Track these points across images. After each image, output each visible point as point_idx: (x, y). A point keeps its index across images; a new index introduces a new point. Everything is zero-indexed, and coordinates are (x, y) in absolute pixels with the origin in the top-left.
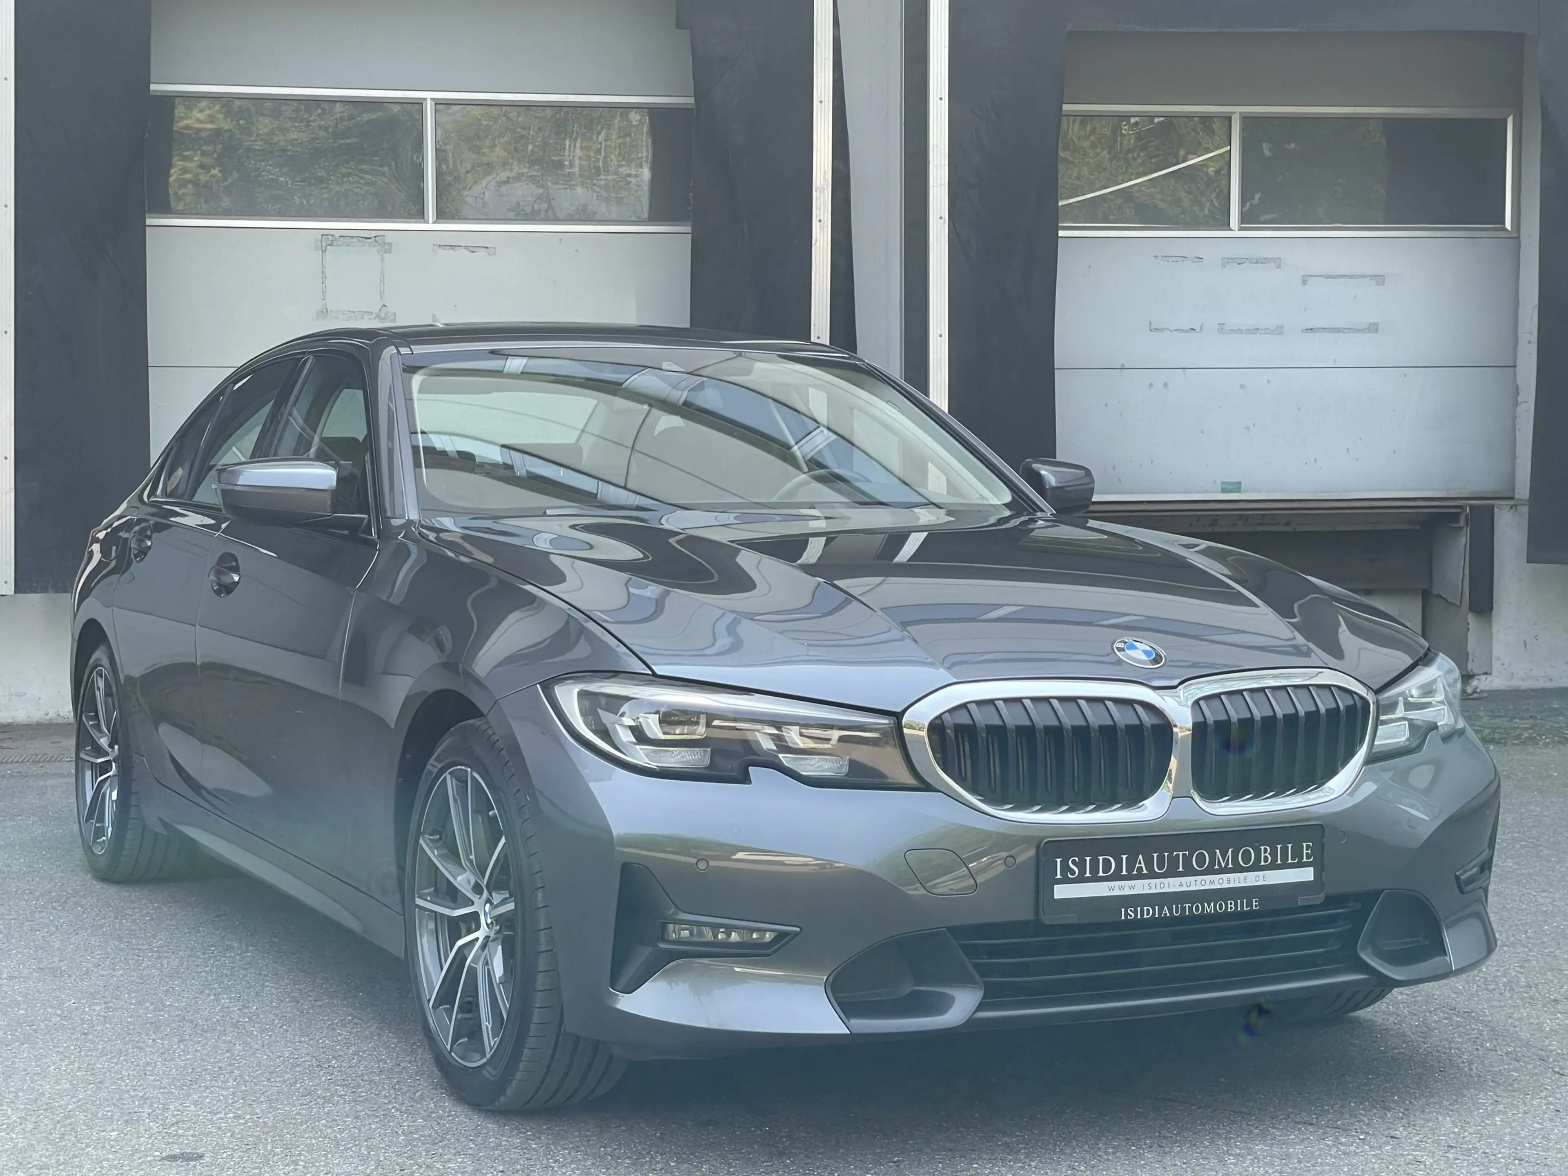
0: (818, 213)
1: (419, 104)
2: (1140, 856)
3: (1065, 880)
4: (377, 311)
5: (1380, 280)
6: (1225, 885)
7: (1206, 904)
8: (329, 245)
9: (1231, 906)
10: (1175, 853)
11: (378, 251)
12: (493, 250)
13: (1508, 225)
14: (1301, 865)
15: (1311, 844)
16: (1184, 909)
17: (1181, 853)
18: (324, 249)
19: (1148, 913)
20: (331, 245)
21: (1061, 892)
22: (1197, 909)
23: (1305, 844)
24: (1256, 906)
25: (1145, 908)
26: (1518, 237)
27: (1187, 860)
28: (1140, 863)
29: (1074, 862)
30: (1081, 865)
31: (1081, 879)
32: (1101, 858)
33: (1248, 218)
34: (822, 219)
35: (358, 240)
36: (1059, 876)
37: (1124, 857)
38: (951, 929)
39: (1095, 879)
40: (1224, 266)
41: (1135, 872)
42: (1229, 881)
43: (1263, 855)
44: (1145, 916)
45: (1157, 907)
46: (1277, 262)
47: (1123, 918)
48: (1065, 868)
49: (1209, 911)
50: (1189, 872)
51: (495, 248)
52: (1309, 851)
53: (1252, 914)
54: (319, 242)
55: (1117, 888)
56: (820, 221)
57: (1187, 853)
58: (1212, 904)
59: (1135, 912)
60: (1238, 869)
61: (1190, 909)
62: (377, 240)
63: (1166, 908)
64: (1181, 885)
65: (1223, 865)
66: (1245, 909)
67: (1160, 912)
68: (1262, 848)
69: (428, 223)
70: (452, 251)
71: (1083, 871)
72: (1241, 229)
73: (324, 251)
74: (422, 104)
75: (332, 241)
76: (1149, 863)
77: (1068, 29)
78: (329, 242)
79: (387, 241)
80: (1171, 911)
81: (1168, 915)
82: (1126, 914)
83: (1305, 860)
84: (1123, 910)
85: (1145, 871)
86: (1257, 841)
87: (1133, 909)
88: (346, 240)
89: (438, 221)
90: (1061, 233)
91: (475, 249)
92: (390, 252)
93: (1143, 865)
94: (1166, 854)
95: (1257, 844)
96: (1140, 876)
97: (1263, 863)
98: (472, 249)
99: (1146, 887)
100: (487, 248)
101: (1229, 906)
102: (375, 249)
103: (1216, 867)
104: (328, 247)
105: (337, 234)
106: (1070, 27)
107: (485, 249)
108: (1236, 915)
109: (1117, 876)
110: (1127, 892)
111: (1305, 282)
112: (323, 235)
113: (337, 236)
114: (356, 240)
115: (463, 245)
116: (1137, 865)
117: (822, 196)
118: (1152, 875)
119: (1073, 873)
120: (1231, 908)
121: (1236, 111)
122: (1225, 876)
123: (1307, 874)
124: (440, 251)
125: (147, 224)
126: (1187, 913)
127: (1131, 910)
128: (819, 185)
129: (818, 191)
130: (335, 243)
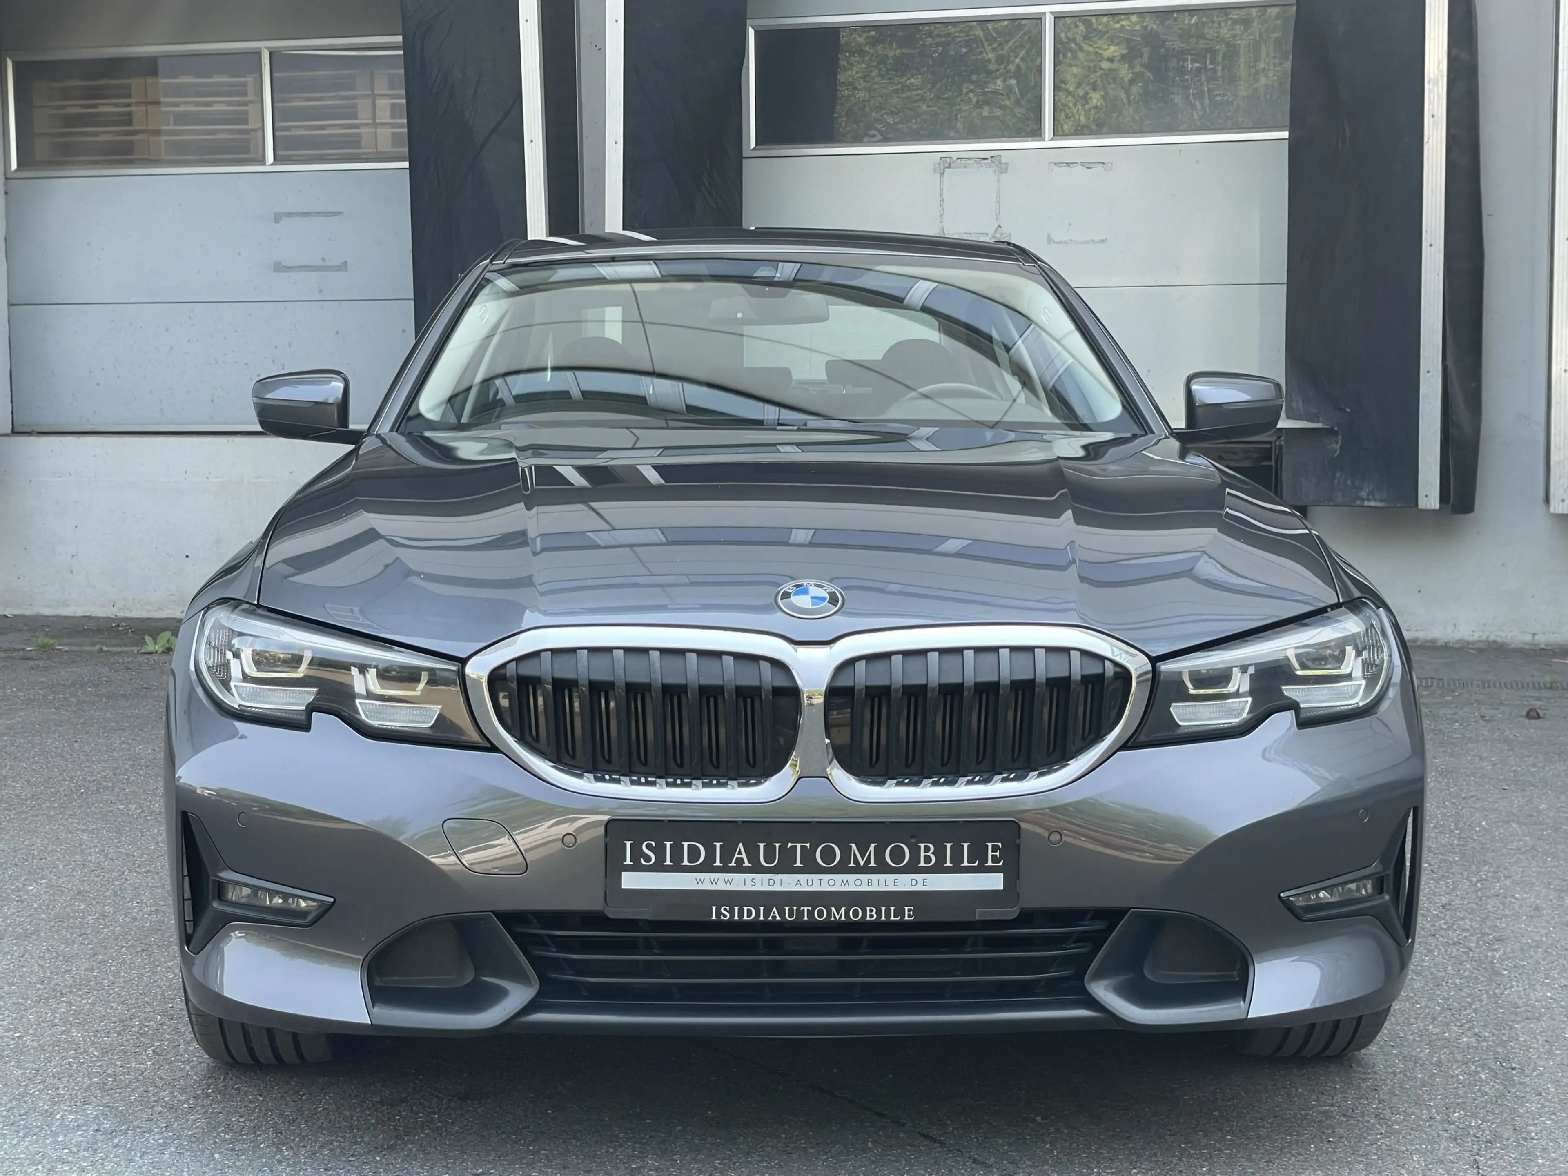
0: (1431, 107)
1: (1038, 19)
2: (741, 845)
3: (636, 867)
4: (992, 232)
6: (864, 888)
7: (833, 909)
8: (947, 168)
9: (871, 915)
10: (790, 845)
11: (994, 171)
12: (1109, 165)
14: (982, 869)
15: (1000, 844)
16: (800, 913)
17: (799, 845)
18: (942, 172)
19: (749, 914)
20: (949, 167)
21: (630, 881)
22: (821, 914)
23: (990, 845)
24: (909, 916)
25: (745, 908)
27: (808, 856)
28: (740, 853)
29: (649, 847)
30: (659, 851)
31: (659, 867)
32: (686, 844)
34: (1435, 114)
35: (975, 161)
36: (628, 862)
37: (718, 845)
38: (500, 915)
39: (678, 867)
41: (733, 864)
42: (870, 883)
43: (922, 854)
44: (745, 918)
45: (762, 908)
47: (714, 917)
48: (637, 853)
49: (838, 917)
50: (810, 867)
51: (1111, 163)
52: (998, 854)
53: (902, 926)
54: (937, 165)
55: (707, 881)
56: (1433, 116)
57: (808, 845)
58: (843, 909)
59: (732, 912)
60: (882, 868)
61: (811, 913)
62: (995, 161)
63: (775, 909)
64: (798, 883)
65: (862, 863)
66: (892, 918)
67: (766, 914)
68: (922, 845)
69: (1044, 140)
70: (1068, 168)
71: (661, 857)
73: (942, 174)
74: (1041, 18)
75: (950, 164)
76: (753, 854)
78: (947, 165)
79: (1003, 161)
80: (781, 913)
81: (778, 918)
82: (719, 913)
83: (990, 863)
84: (714, 908)
85: (747, 864)
86: (913, 837)
87: (728, 908)
88: (963, 161)
89: (1056, 138)
91: (1090, 165)
92: (1006, 172)
93: (744, 856)
94: (777, 845)
95: (913, 841)
96: (739, 869)
97: (922, 864)
98: (1088, 166)
99: (749, 882)
100: (1103, 163)
101: (868, 913)
102: (991, 169)
103: (852, 865)
104: (947, 170)
105: (955, 156)
107: (1101, 165)
108: (877, 925)
109: (708, 867)
110: (721, 886)
112: (941, 158)
113: (955, 159)
114: (973, 161)
115: (1079, 162)
116: (736, 856)
117: (1436, 88)
118: (756, 869)
119: (648, 859)
120: (871, 916)
122: (864, 877)
123: (995, 882)
124: (1056, 168)
125: (744, 155)
126: (806, 918)
127: (725, 909)
128: (1432, 76)
129: (1431, 82)
130: (952, 165)
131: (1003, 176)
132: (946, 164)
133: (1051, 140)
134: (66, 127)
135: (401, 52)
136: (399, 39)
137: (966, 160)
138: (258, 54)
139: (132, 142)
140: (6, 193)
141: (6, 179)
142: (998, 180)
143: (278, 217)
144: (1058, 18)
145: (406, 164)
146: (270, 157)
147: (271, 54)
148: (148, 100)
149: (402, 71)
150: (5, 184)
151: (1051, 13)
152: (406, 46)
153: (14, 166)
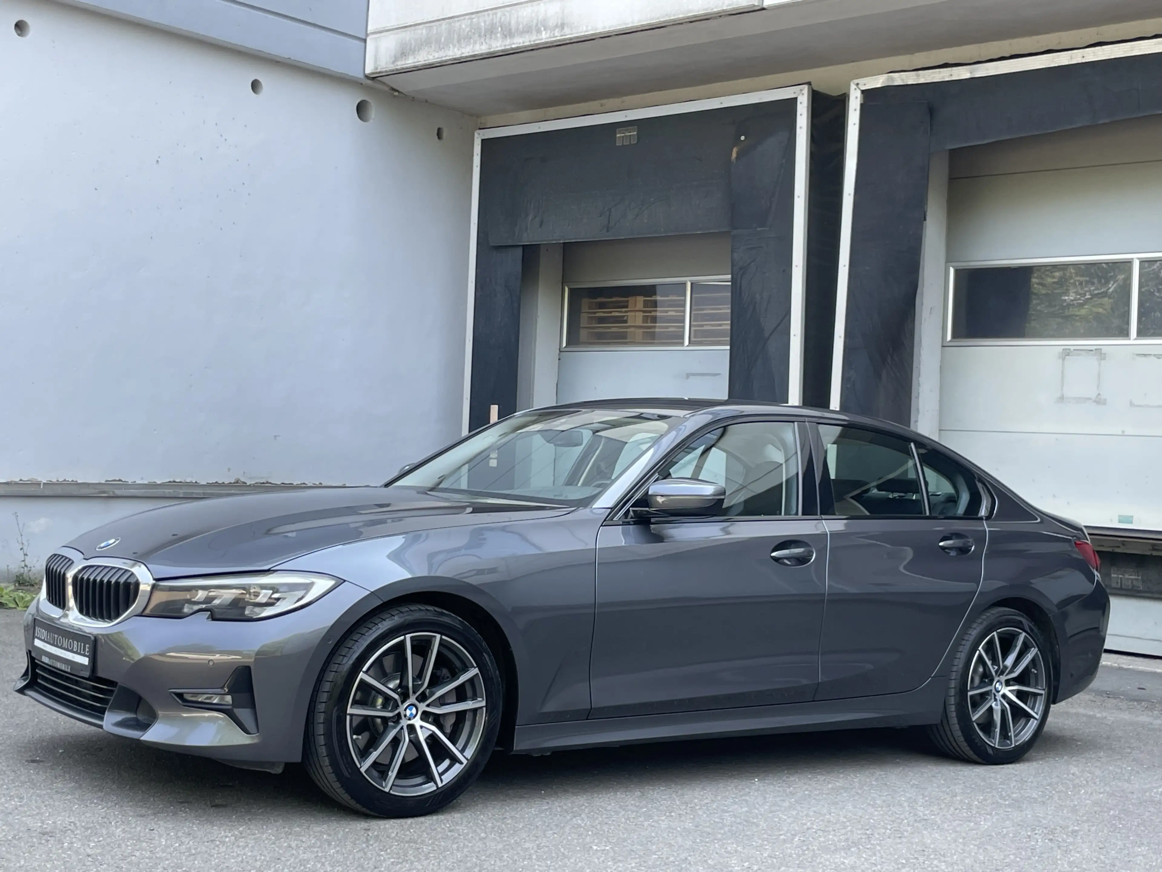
131: (1103, 362)
132: (1066, 353)
133: (1135, 339)
134: (599, 323)
135: (730, 283)
136: (729, 276)
137: (1079, 351)
138: (684, 284)
139: (626, 332)
140: (559, 359)
141: (560, 351)
142: (1100, 365)
143: (688, 376)
144: (1142, 262)
145: (728, 347)
146: (687, 342)
147: (692, 284)
148: (636, 309)
149: (730, 294)
150: (559, 355)
151: (1138, 259)
152: (733, 280)
153: (564, 345)
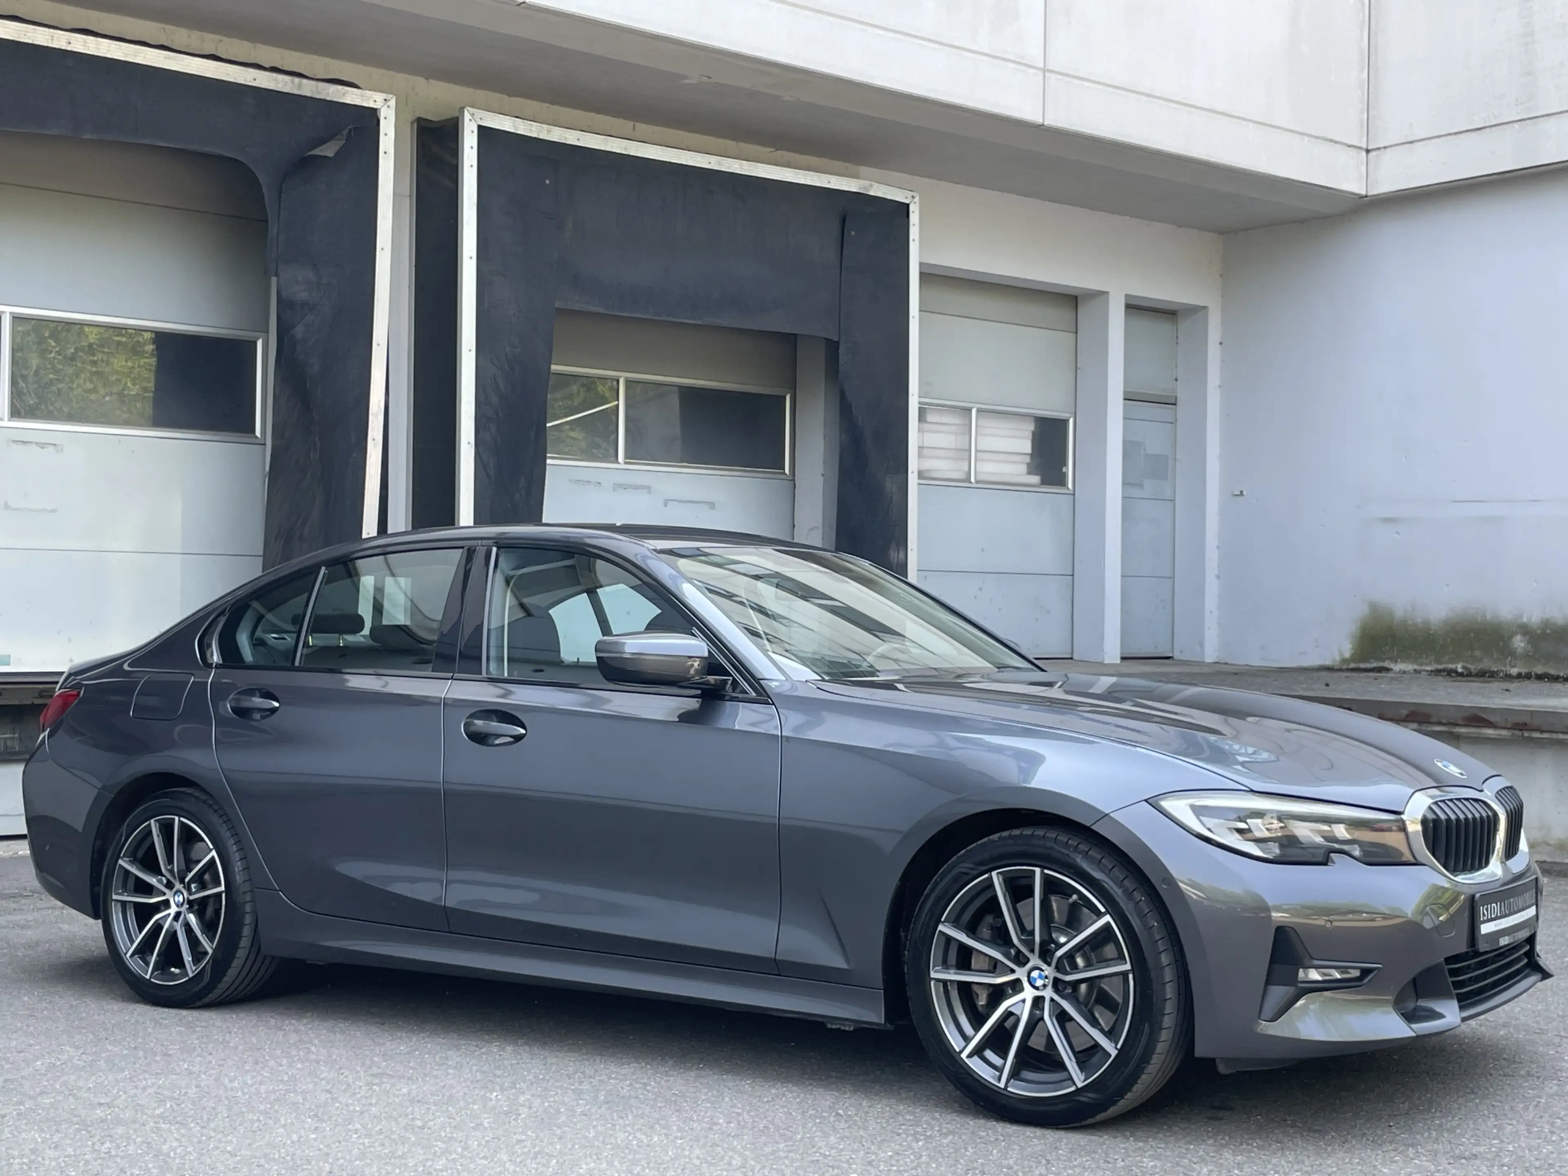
5: (712, 505)
13: (787, 471)
26: (794, 480)
33: (630, 455)
40: (614, 490)
46: (648, 489)
72: (626, 463)
77: (557, 306)
90: (549, 461)
106: (557, 304)
111: (666, 505)
121: (622, 377)
